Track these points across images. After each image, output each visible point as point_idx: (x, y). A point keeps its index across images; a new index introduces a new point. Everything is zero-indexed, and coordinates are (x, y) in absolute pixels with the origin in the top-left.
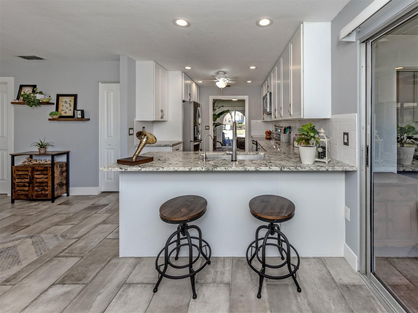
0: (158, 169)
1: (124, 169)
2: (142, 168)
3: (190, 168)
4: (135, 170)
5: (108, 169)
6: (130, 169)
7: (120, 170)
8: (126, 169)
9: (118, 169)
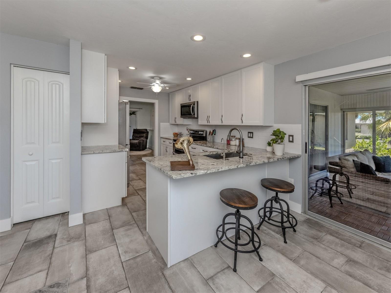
0: (218, 170)
1: (194, 173)
2: (208, 171)
3: (237, 165)
4: (203, 174)
5: (181, 176)
6: (199, 173)
7: (191, 175)
8: (196, 174)
9: (189, 174)
